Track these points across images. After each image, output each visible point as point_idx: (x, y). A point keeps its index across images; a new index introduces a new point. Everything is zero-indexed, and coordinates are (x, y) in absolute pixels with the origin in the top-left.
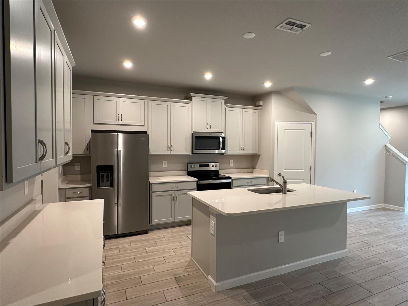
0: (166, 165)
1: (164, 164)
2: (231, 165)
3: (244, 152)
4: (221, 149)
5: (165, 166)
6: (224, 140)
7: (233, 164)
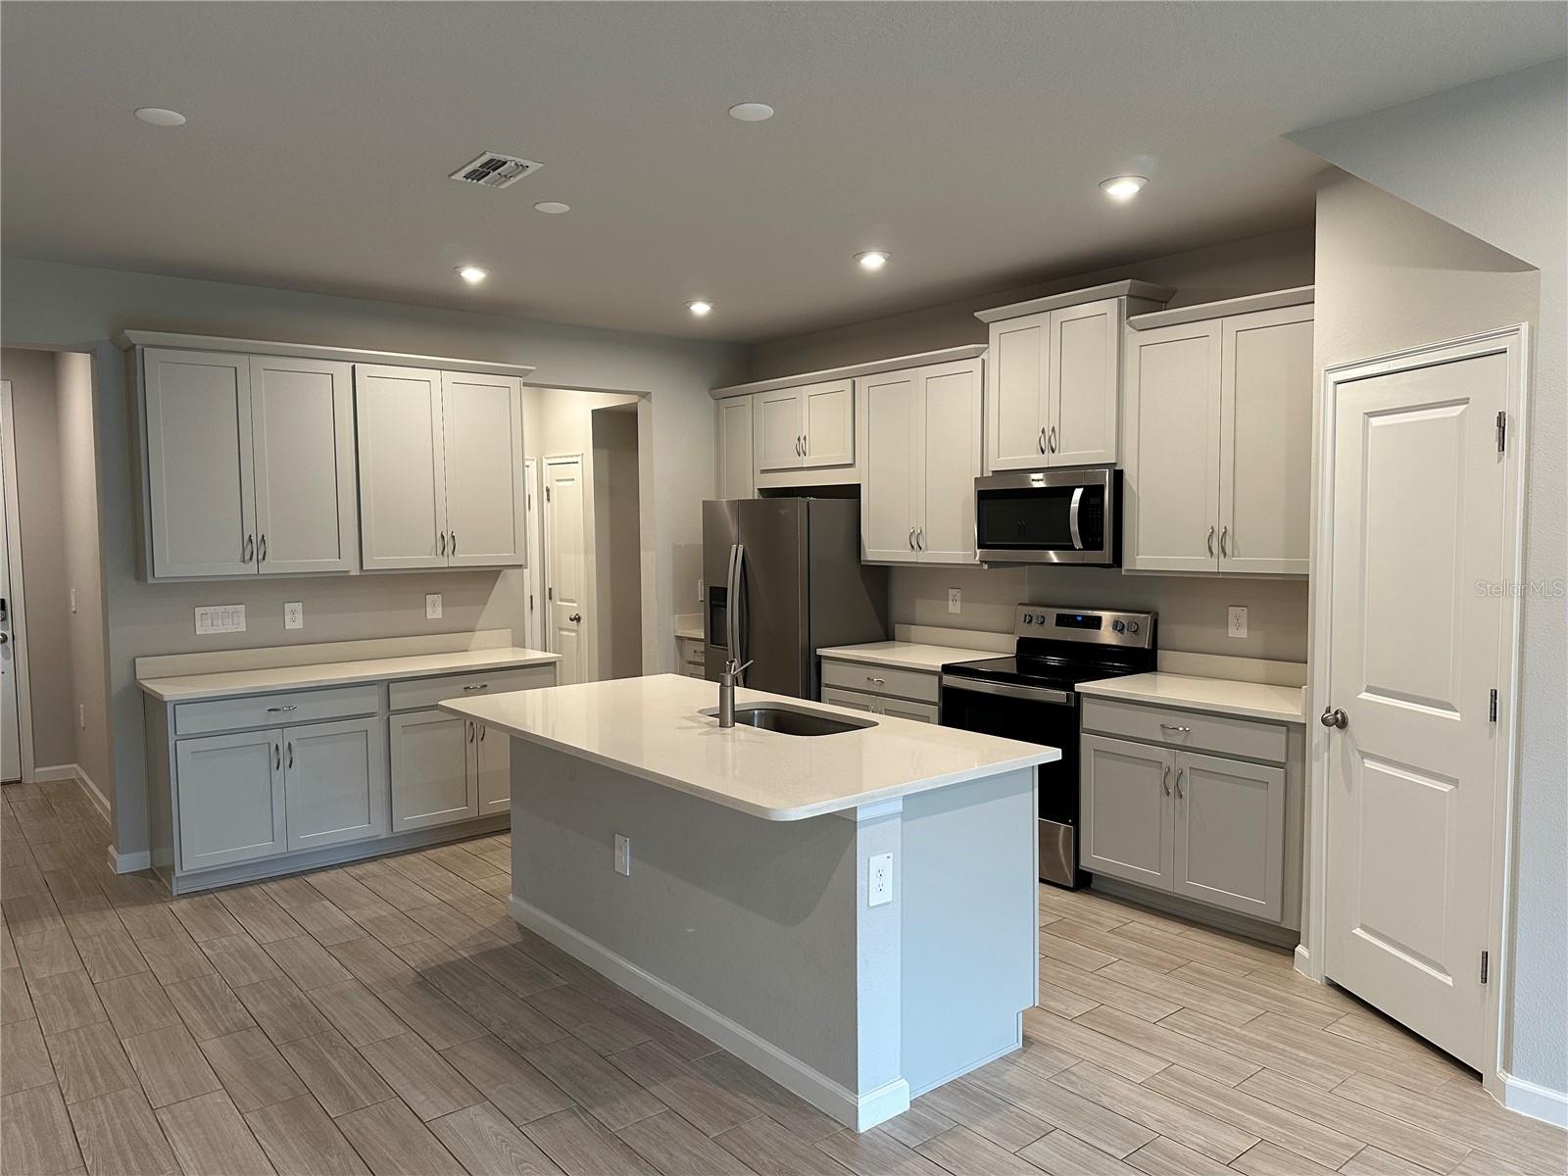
0: (959, 603)
1: (950, 602)
2: (1233, 632)
3: (1228, 566)
4: (1078, 544)
5: (954, 607)
6: (1093, 501)
7: (1248, 629)
